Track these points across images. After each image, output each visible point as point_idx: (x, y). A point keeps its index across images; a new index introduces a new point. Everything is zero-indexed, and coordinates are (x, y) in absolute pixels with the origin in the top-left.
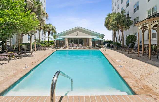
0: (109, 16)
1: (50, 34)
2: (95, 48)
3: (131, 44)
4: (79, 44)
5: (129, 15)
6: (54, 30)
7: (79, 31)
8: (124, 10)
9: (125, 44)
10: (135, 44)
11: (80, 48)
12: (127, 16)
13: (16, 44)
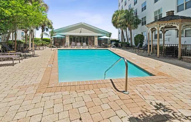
0: (117, 13)
1: (44, 29)
2: (102, 48)
3: (140, 43)
4: (83, 42)
5: (137, 13)
6: (50, 24)
7: (83, 28)
8: (133, 8)
9: (134, 44)
10: (143, 43)
11: (84, 47)
12: (135, 14)
13: (3, 41)
